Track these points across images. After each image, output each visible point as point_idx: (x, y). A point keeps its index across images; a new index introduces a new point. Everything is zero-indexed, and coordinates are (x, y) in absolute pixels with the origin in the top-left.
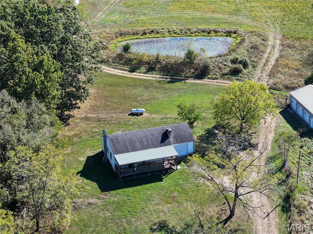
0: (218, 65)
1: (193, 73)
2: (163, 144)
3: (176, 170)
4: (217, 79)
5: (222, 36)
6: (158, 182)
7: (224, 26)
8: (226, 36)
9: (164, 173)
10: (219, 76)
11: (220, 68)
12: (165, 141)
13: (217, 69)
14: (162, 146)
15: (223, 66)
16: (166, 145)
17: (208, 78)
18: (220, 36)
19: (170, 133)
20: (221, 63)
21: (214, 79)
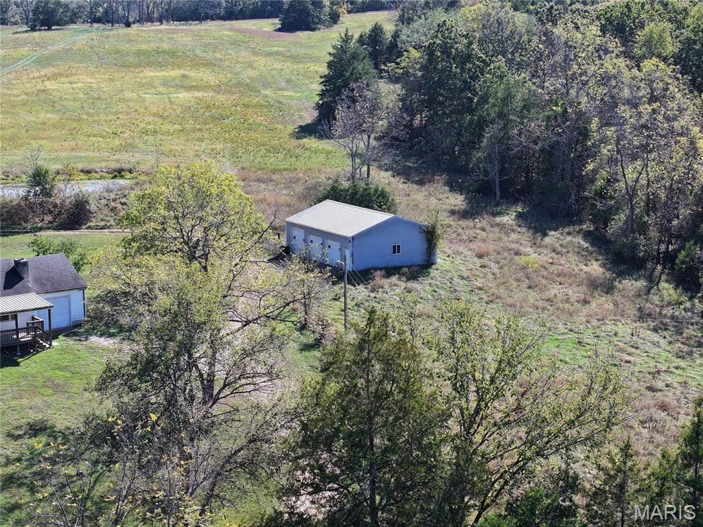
0: (107, 205)
1: (50, 222)
2: (10, 291)
3: (49, 348)
4: (109, 228)
5: (101, 178)
6: (11, 366)
7: (104, 164)
8: (112, 178)
9: (19, 354)
10: (112, 222)
11: (113, 209)
12: (15, 285)
13: (106, 211)
14: (9, 295)
15: (119, 206)
16: (18, 292)
17: (89, 228)
18: (99, 179)
19: (25, 269)
20: (114, 200)
21: (103, 228)
